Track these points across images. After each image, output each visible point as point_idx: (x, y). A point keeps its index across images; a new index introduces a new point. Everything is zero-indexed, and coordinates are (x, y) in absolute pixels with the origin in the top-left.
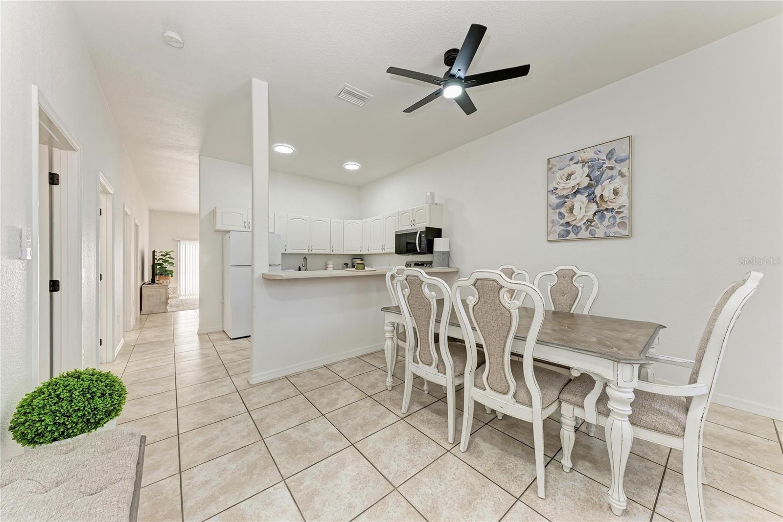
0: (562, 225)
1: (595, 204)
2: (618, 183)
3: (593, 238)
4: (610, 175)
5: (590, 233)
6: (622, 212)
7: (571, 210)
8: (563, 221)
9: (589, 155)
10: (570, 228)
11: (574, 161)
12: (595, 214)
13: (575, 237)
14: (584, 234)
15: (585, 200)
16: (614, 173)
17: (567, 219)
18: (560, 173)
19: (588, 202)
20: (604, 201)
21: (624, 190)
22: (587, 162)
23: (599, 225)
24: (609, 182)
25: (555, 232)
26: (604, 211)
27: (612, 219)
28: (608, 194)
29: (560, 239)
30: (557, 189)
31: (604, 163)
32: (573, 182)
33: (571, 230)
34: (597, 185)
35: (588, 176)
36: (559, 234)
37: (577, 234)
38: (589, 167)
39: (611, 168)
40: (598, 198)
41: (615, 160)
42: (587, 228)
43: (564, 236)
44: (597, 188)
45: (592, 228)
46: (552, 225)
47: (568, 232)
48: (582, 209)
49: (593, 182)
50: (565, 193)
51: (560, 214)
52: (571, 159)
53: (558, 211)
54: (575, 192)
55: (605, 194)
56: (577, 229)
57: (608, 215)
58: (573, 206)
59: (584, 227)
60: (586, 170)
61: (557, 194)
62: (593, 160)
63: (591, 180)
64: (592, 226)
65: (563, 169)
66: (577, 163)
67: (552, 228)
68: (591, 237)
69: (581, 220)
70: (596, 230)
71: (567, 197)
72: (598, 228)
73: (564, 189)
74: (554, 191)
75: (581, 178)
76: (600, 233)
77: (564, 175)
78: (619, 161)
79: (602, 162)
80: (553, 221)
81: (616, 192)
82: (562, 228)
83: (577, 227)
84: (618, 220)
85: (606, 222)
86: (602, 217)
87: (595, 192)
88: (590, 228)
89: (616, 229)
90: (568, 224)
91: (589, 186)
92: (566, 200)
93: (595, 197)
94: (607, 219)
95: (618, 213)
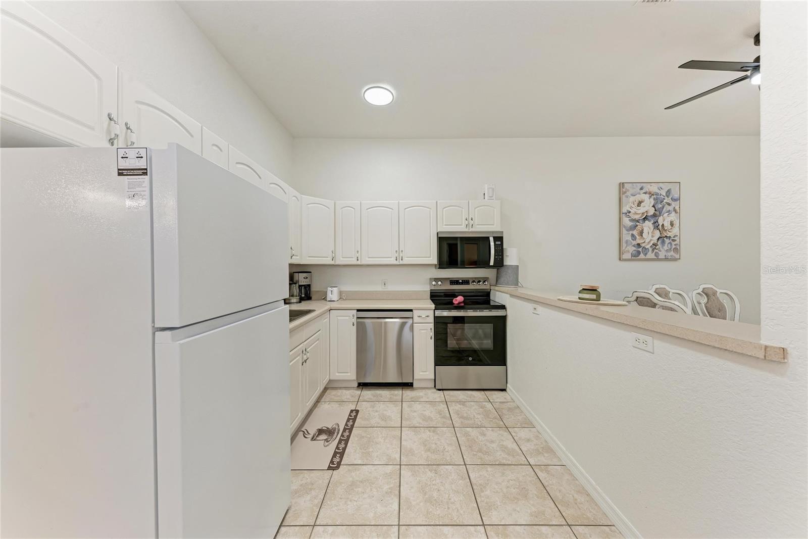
0: (634, 246)
1: (658, 231)
2: (673, 217)
3: (657, 259)
4: (668, 209)
5: (655, 255)
6: (675, 240)
7: (641, 233)
8: (634, 243)
9: (654, 189)
10: (640, 249)
11: (644, 191)
12: (658, 239)
13: (644, 257)
14: (651, 255)
15: (652, 227)
16: (671, 208)
17: (639, 241)
18: (632, 199)
19: (654, 228)
20: (664, 230)
21: (676, 223)
22: (653, 195)
23: (661, 248)
24: (668, 215)
25: (628, 252)
26: (664, 237)
27: (669, 245)
28: (667, 225)
29: (633, 258)
30: (630, 212)
31: (664, 199)
32: (642, 210)
33: (641, 251)
34: (660, 216)
35: (653, 206)
36: (632, 254)
37: (646, 254)
38: (654, 199)
39: (669, 204)
40: (660, 227)
41: (671, 199)
42: (653, 250)
43: (636, 256)
44: (660, 218)
45: (657, 251)
46: (626, 245)
47: (639, 252)
48: (649, 234)
49: (657, 213)
50: (637, 217)
51: (633, 235)
52: (641, 189)
53: (631, 232)
54: (644, 218)
55: (666, 224)
56: (645, 250)
57: (667, 241)
58: (643, 230)
59: (651, 249)
60: (653, 202)
61: (630, 217)
62: (657, 194)
63: (656, 210)
64: (657, 249)
65: (634, 196)
66: (645, 193)
67: (626, 247)
68: (655, 258)
69: (649, 242)
70: (659, 252)
71: (638, 221)
72: (660, 251)
73: (636, 213)
74: (628, 214)
75: (648, 207)
76: (662, 255)
77: (635, 201)
78: (674, 200)
79: (663, 197)
80: (627, 242)
81: (672, 224)
82: (635, 249)
83: (646, 249)
84: (674, 247)
85: (666, 247)
86: (663, 242)
87: (659, 221)
88: (655, 251)
89: (672, 253)
90: (639, 244)
91: (654, 215)
92: (638, 224)
93: (659, 225)
94: (666, 244)
95: (674, 240)
